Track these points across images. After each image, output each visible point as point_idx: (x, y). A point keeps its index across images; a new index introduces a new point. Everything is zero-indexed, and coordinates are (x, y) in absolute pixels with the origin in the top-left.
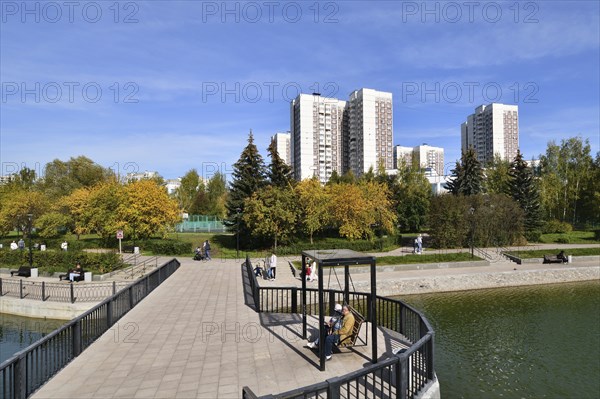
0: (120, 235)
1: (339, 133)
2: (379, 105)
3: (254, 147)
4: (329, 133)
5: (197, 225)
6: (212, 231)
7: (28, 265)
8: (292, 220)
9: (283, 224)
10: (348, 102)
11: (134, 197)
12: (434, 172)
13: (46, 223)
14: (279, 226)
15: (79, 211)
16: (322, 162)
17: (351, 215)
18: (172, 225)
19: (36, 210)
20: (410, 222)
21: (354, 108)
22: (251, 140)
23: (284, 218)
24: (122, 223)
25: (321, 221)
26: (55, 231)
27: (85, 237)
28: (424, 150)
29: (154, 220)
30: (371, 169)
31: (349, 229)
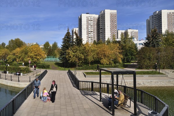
0: (30, 62)
1: (96, 27)
2: (112, 15)
3: (69, 32)
4: (92, 27)
5: (49, 59)
6: (54, 61)
7: (6, 70)
8: (83, 57)
9: (80, 59)
10: (99, 15)
11: (32, 50)
12: (135, 39)
13: (10, 58)
14: (78, 59)
15: (18, 54)
16: (90, 37)
17: (105, 56)
18: (43, 59)
19: (6, 54)
20: (127, 59)
21: (101, 17)
22: (68, 30)
23: (80, 57)
24: (29, 58)
25: (93, 58)
26: (11, 61)
27: (19, 62)
28: (129, 31)
29: (38, 57)
30: (108, 39)
31: (104, 61)
